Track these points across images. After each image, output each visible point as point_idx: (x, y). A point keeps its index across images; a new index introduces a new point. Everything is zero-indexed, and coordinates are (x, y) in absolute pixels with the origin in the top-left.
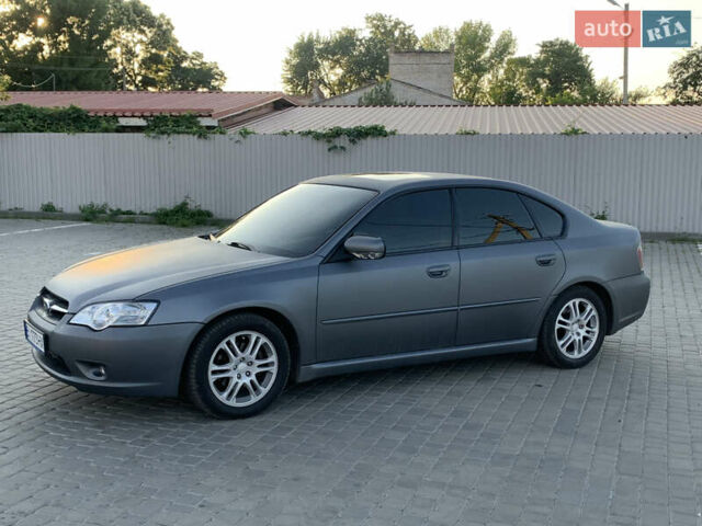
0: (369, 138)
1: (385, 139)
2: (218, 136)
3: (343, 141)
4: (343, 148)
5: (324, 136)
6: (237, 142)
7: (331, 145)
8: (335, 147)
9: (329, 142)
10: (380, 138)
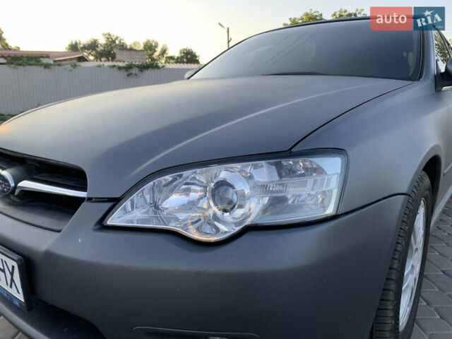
0: (150, 70)
1: (159, 70)
2: (57, 67)
3: (135, 71)
4: (136, 74)
5: (124, 68)
6: (70, 71)
7: (128, 73)
8: (131, 74)
9: (127, 71)
10: (156, 70)
